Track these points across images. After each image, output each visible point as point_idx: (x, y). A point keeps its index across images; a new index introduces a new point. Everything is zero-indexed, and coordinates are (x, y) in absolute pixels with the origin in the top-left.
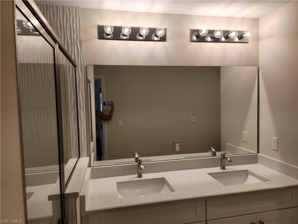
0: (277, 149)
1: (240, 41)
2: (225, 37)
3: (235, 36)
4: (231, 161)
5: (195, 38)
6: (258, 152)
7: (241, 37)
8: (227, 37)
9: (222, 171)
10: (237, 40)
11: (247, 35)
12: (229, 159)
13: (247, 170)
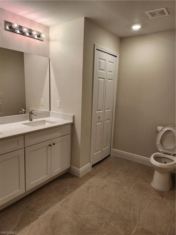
0: (60, 107)
1: (38, 38)
2: (29, 33)
3: (36, 35)
4: (36, 115)
5: (8, 28)
6: (50, 110)
7: (39, 36)
8: (30, 34)
9: (31, 122)
10: (36, 37)
11: (43, 36)
12: (35, 114)
13: (45, 120)
